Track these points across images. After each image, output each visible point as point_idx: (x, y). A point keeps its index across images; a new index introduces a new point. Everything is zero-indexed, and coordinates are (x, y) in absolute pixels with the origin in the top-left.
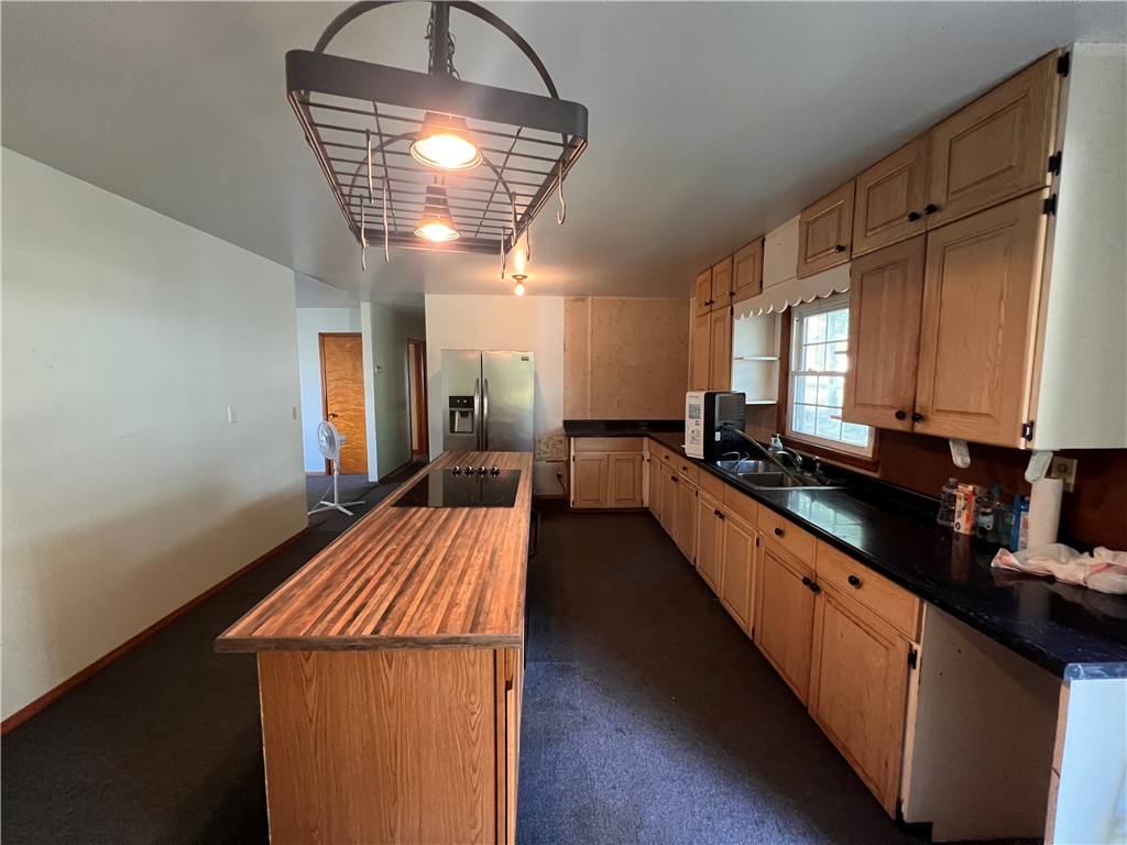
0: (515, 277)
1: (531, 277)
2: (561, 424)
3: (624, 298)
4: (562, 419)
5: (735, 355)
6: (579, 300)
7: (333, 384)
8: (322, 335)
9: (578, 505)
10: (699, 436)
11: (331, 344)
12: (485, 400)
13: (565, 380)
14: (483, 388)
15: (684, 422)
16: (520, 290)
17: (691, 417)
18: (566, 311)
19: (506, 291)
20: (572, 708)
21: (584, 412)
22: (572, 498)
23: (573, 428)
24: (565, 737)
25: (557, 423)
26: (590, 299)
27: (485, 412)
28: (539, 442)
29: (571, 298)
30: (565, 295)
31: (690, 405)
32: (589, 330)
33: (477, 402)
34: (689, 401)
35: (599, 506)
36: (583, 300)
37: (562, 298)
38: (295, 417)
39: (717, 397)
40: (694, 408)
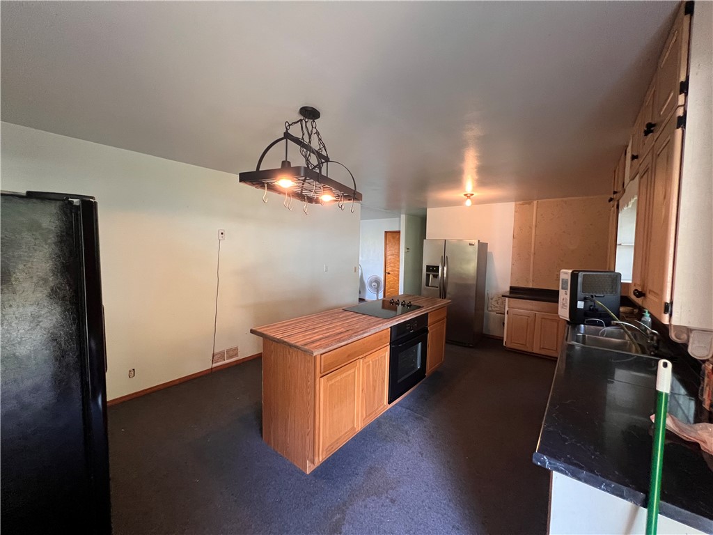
0: (465, 195)
1: (476, 194)
2: (508, 289)
3: (565, 199)
4: (510, 285)
5: (618, 243)
6: (526, 203)
7: (390, 257)
8: (386, 232)
9: (509, 345)
10: (567, 303)
11: (389, 236)
12: (445, 268)
13: (513, 258)
14: (445, 261)
15: (558, 291)
16: (468, 203)
17: (563, 288)
18: (516, 212)
19: (458, 203)
20: (407, 434)
21: (528, 282)
22: (505, 340)
23: (516, 292)
24: (392, 442)
25: (506, 288)
26: (535, 202)
27: (445, 276)
28: (492, 299)
29: (521, 203)
30: (515, 201)
31: (563, 279)
32: (534, 223)
33: (440, 269)
34: (562, 276)
35: (526, 350)
36: (529, 204)
37: (514, 203)
38: (355, 271)
39: (581, 274)
40: (565, 282)
